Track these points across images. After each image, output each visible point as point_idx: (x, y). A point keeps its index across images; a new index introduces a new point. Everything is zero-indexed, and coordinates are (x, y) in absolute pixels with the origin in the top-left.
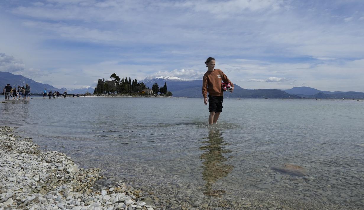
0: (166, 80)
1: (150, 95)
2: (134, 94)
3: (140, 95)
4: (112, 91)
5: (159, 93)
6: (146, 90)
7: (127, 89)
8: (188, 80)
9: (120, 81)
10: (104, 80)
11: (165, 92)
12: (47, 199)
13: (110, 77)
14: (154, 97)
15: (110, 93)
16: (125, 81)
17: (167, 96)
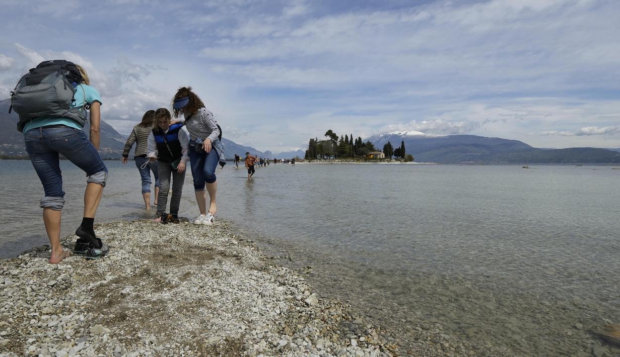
0: (404, 137)
1: (381, 160)
2: (358, 159)
3: (366, 160)
4: (328, 155)
5: (393, 157)
6: (374, 153)
7: (348, 152)
8: (438, 135)
9: (339, 140)
10: (317, 140)
11: (403, 156)
12: (298, 346)
13: (325, 135)
14: (386, 163)
15: (326, 157)
16: (344, 139)
17: (406, 162)
